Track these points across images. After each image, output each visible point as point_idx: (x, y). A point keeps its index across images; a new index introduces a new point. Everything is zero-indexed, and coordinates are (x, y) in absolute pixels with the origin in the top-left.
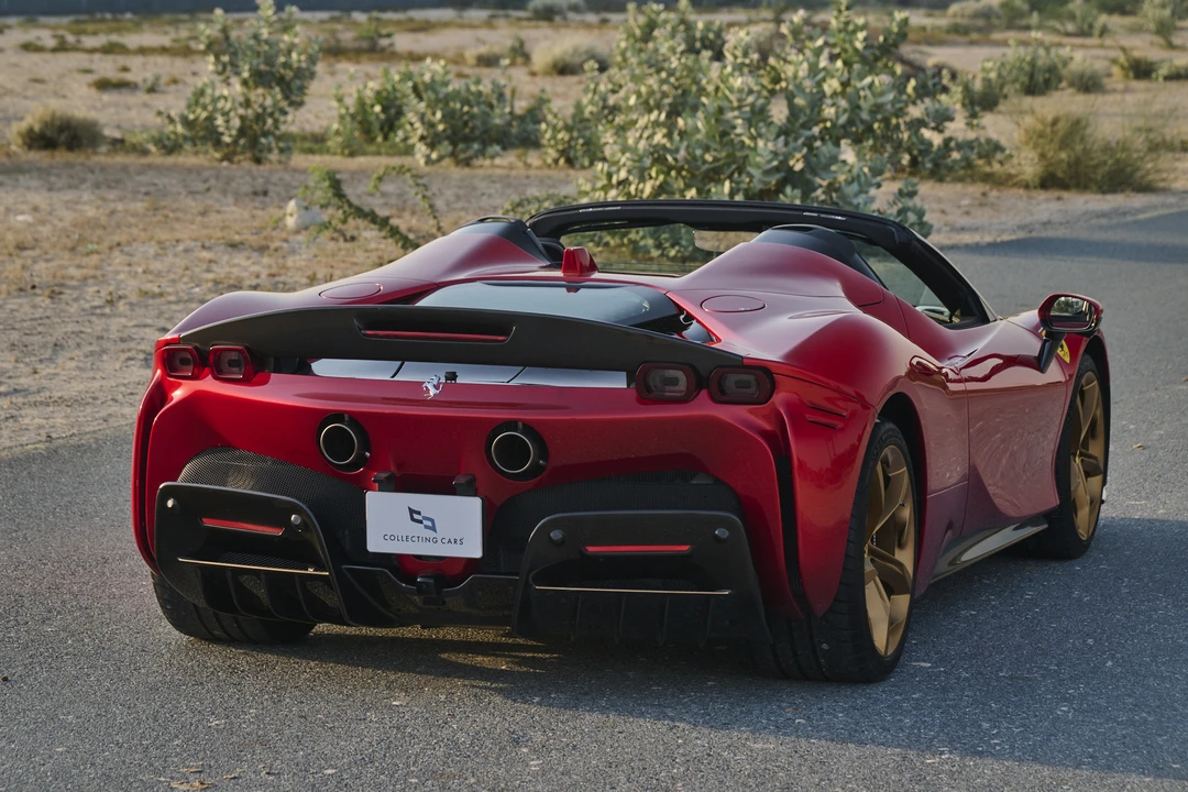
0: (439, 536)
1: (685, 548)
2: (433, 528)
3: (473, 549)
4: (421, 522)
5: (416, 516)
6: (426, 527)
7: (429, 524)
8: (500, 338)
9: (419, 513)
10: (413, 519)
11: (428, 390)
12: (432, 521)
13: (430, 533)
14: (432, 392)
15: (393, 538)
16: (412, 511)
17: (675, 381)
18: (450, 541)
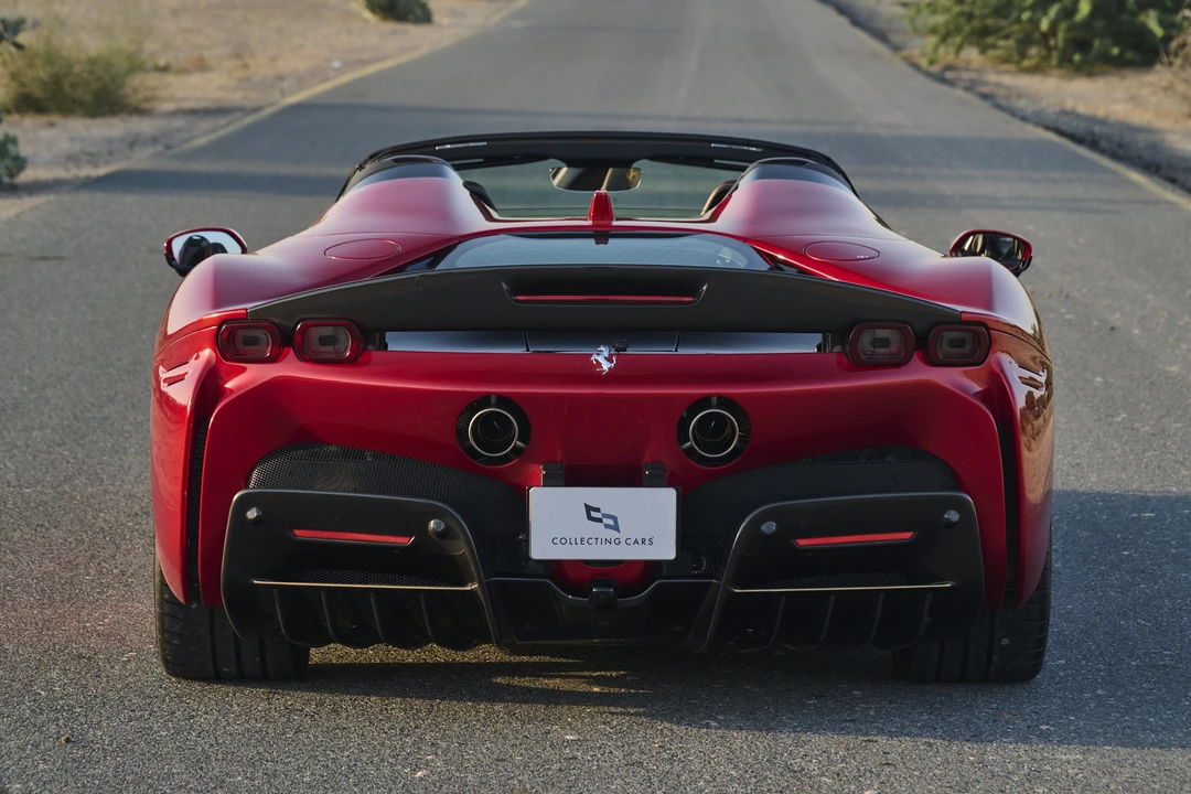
0: (622, 536)
1: (907, 535)
2: (616, 528)
3: (665, 549)
4: (600, 520)
5: (593, 514)
6: (607, 526)
7: (611, 522)
8: (686, 299)
9: (598, 510)
10: (590, 518)
11: (599, 364)
12: (615, 518)
13: (612, 534)
14: (606, 366)
15: (564, 541)
16: (589, 509)
17: (885, 343)
18: (636, 542)
